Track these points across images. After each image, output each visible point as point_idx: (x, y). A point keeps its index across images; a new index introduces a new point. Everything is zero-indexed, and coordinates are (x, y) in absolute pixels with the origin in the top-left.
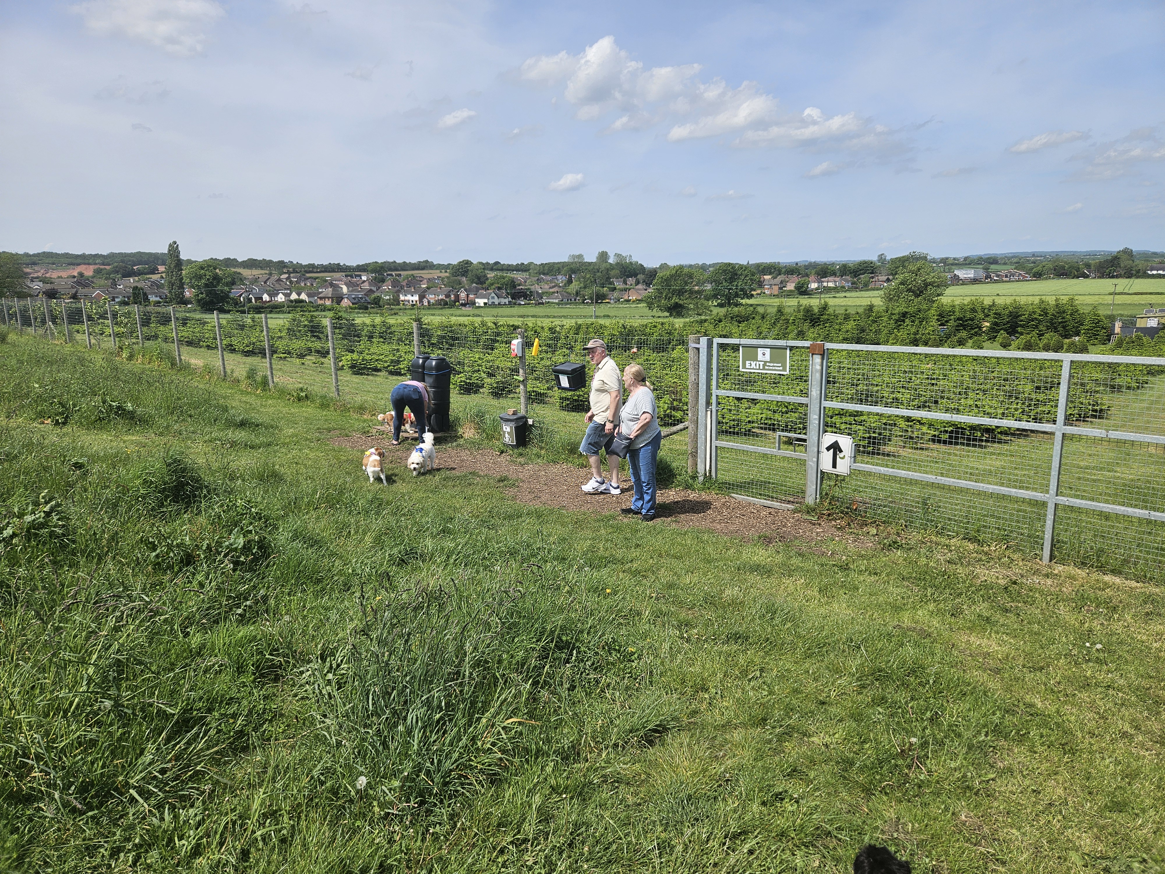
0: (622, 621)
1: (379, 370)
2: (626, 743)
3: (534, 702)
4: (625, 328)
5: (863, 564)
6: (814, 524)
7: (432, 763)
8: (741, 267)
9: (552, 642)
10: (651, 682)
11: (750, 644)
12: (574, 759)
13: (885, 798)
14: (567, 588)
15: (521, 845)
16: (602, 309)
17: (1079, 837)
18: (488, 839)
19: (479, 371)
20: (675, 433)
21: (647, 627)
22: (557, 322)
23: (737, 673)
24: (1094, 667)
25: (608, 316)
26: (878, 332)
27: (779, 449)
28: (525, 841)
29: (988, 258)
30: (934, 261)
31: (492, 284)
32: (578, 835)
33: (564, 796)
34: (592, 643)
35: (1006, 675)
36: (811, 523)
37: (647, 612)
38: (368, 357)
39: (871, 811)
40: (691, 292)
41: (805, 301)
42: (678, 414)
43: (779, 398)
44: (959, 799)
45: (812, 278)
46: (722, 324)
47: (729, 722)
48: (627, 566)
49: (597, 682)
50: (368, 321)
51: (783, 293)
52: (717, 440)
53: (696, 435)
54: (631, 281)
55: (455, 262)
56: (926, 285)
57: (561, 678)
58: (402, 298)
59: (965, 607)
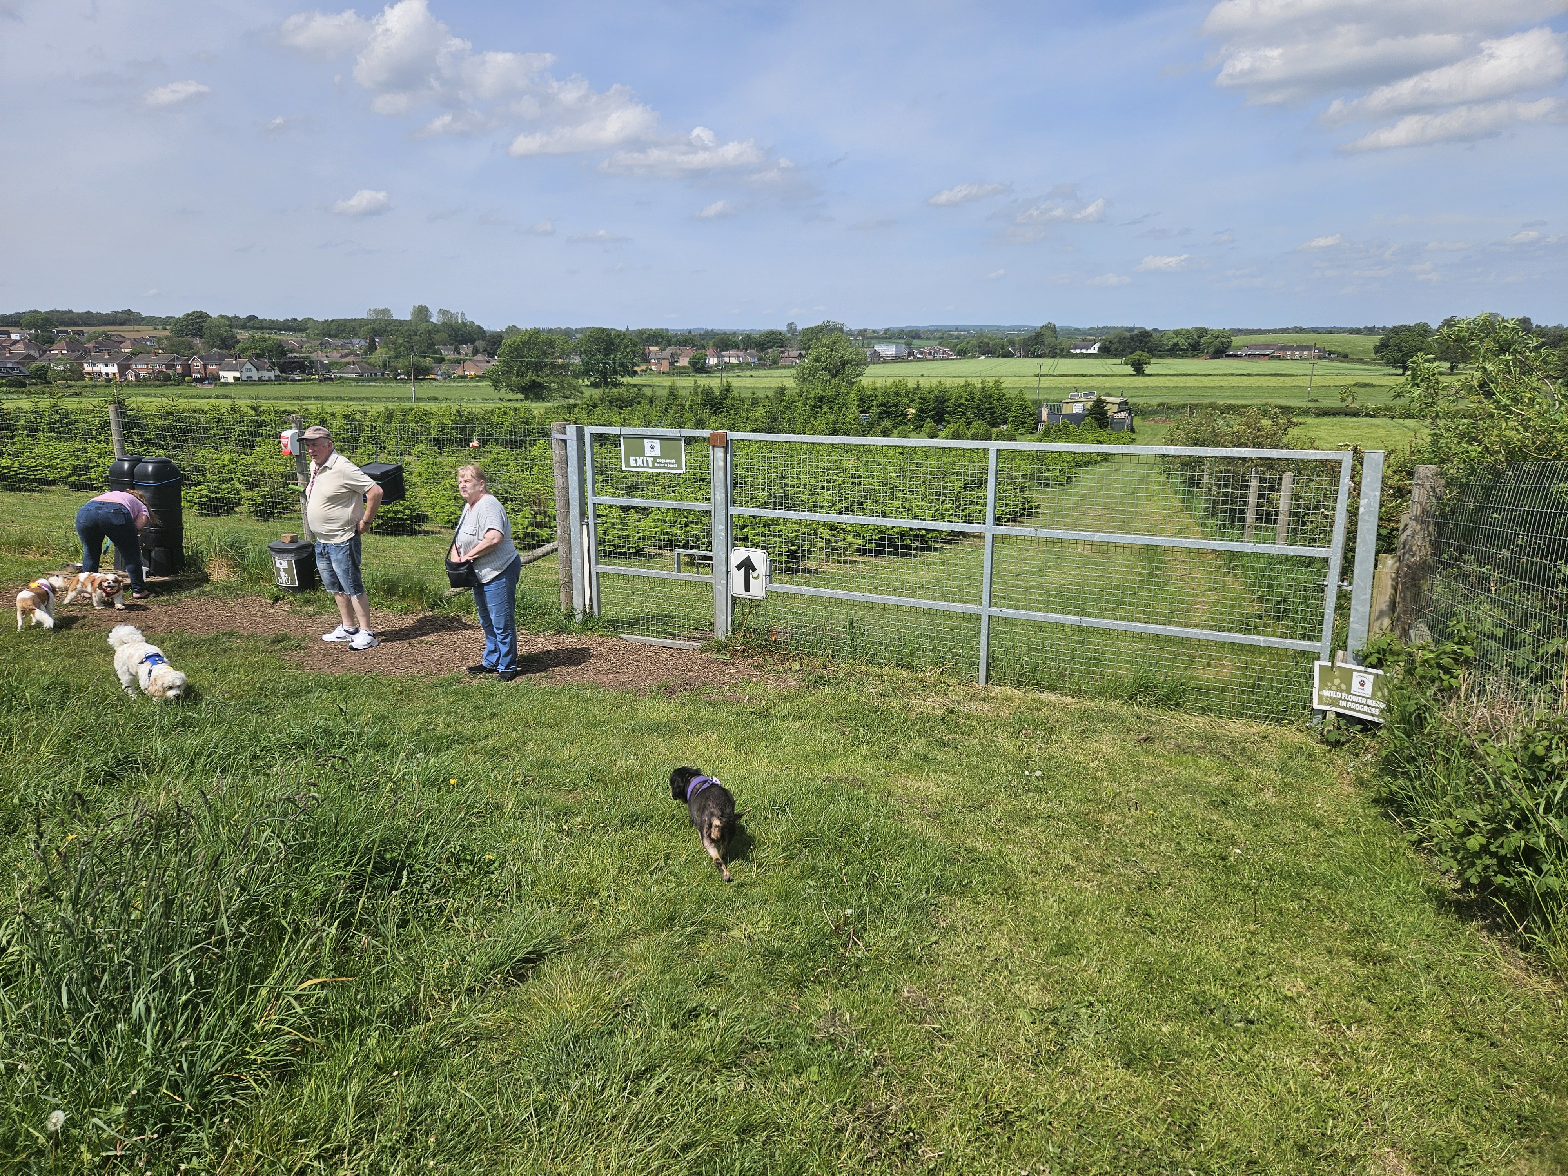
0: (474, 820)
1: (53, 483)
2: (486, 984)
3: (345, 952)
4: (461, 415)
5: (785, 710)
6: (727, 665)
7: (180, 1069)
8: (619, 334)
9: (369, 864)
10: (519, 897)
11: (652, 826)
12: (409, 1020)
13: (819, 988)
14: (390, 784)
15: (331, 1157)
16: (426, 389)
17: (1026, 991)
18: (280, 1161)
19: (231, 479)
20: (539, 557)
21: (511, 823)
22: (355, 406)
23: (635, 865)
24: (1034, 797)
25: (436, 399)
26: (792, 421)
27: (679, 571)
28: (339, 1149)
29: (911, 331)
30: (851, 333)
31: (246, 350)
32: (419, 1124)
33: (395, 1073)
34: (431, 857)
35: (946, 820)
36: (722, 663)
37: (511, 804)
38: (30, 463)
39: (803, 1007)
40: (553, 366)
41: (703, 381)
42: (544, 533)
43: (675, 504)
44: (900, 973)
45: (710, 351)
46: (598, 410)
47: (626, 931)
48: (479, 745)
49: (441, 909)
50: (26, 404)
51: (674, 371)
52: (597, 563)
53: (569, 560)
54: (465, 349)
55: (179, 314)
56: (844, 363)
57: (385, 912)
58: (87, 368)
59: (900, 746)
